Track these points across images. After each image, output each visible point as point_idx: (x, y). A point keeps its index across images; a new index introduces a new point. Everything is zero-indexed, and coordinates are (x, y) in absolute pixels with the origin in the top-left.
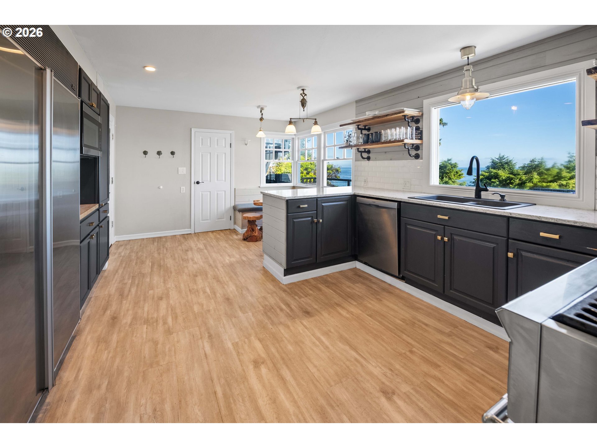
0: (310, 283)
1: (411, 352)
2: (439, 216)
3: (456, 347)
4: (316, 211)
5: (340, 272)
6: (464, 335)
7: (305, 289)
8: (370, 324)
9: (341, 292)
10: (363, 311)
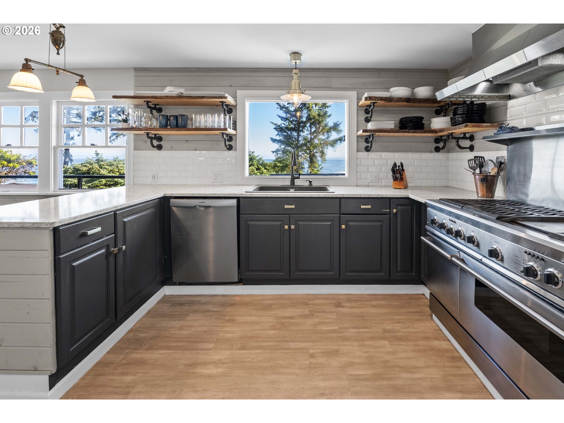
0: (113, 364)
1: (312, 356)
2: (286, 207)
3: (325, 323)
4: (115, 234)
5: (148, 313)
6: (318, 307)
7: (112, 380)
8: (253, 359)
9: (178, 342)
10: (230, 349)
